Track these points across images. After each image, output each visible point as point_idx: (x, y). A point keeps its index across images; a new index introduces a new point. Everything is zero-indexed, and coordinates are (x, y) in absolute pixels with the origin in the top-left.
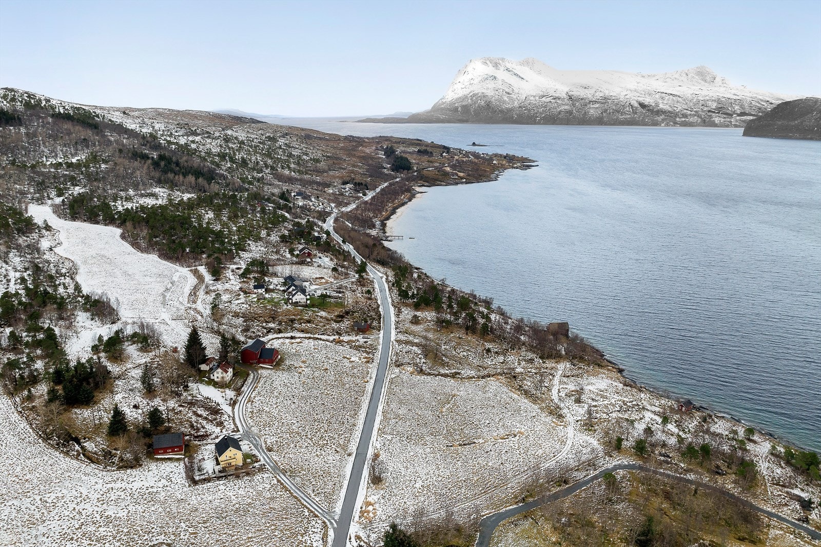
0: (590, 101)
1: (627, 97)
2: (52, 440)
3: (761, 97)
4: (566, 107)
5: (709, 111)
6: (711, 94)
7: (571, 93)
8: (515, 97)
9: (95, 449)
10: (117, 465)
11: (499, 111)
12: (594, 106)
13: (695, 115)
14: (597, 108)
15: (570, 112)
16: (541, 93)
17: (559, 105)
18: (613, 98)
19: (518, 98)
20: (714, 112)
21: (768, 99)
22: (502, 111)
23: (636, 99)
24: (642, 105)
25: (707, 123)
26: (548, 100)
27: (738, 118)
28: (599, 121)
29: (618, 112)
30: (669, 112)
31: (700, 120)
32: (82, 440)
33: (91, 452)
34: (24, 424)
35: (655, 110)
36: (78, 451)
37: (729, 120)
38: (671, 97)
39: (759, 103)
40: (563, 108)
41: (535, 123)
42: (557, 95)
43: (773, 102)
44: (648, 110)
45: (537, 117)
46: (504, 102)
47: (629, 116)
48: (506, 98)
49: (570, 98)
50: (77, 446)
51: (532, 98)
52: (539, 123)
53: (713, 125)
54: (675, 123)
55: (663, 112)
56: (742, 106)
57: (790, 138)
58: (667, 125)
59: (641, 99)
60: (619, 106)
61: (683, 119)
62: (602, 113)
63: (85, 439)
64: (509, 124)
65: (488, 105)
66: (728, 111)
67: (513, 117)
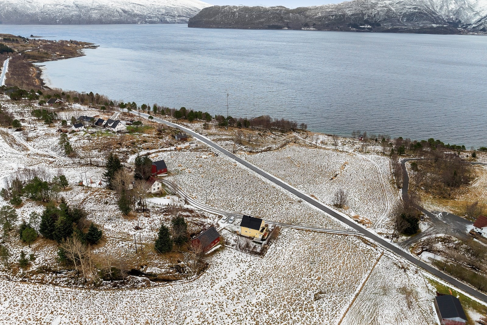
0: (91, 9)
1: (114, 6)
2: (103, 285)
3: (186, 7)
4: (76, 12)
5: (162, 15)
6: (161, 5)
7: (76, 3)
8: (35, 5)
9: (163, 270)
10: (195, 272)
11: (26, 15)
12: (94, 12)
13: (156, 17)
14: (96, 13)
15: (79, 16)
16: (55, 3)
17: (70, 11)
18: (106, 6)
19: (38, 6)
20: (165, 15)
21: (190, 8)
22: (28, 15)
23: (119, 7)
24: (125, 11)
25: (163, 21)
26: (62, 7)
27: (178, 18)
28: (100, 22)
29: (111, 15)
30: (141, 15)
31: (159, 19)
32: (141, 270)
33: (163, 274)
34: (50, 289)
35: (132, 14)
36: (144, 281)
37: (174, 19)
38: (139, 6)
39: (186, 10)
40: (73, 13)
41: (56, 23)
42: (67, 4)
43: (193, 9)
44: (129, 14)
45: (57, 19)
46: (28, 8)
47: (118, 18)
48: (28, 6)
49: (77, 6)
50: (138, 277)
51: (48, 6)
52: (59, 24)
53: (167, 23)
54: (146, 22)
55: (138, 15)
56: (178, 12)
57: (212, 28)
58: (142, 23)
59: (122, 7)
60: (110, 12)
61: (150, 19)
62: (100, 16)
63: (143, 267)
64: (36, 24)
65: (15, 11)
66: (172, 15)
67: (38, 20)
